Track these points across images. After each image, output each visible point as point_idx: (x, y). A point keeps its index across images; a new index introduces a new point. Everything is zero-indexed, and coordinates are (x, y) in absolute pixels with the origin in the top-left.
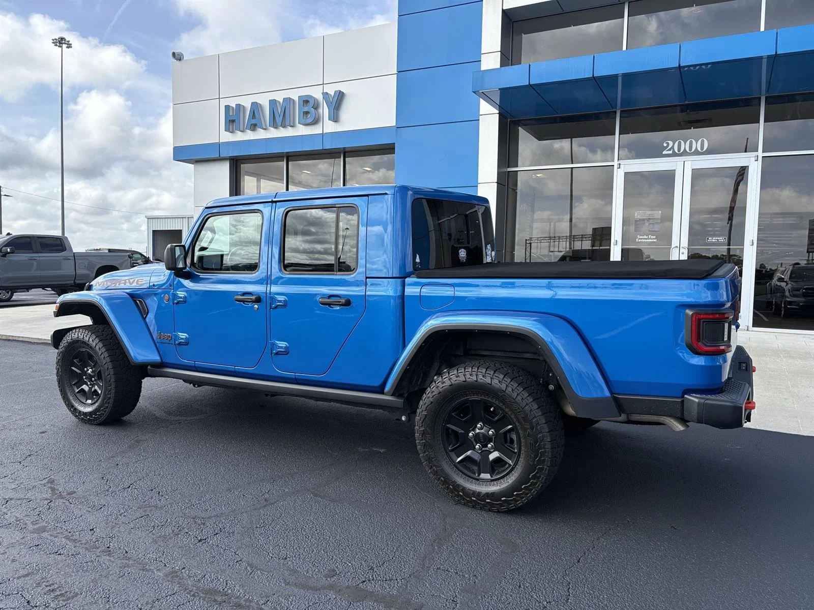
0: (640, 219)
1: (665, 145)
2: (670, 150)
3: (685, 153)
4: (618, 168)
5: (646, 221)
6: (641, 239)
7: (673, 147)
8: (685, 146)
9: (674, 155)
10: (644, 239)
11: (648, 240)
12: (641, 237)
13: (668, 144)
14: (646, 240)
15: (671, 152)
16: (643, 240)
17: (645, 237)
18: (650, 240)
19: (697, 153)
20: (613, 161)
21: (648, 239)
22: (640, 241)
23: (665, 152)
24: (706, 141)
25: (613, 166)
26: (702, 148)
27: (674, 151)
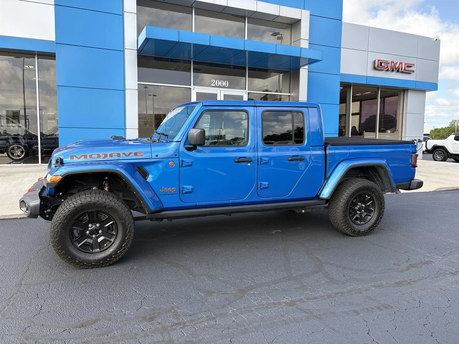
1: (212, 81)
2: (214, 84)
3: (220, 87)
4: (193, 90)
6: (205, 125)
7: (215, 83)
8: (220, 83)
9: (216, 87)
10: (206, 125)
13: (213, 81)
14: (206, 126)
15: (214, 85)
16: (205, 126)
17: (206, 124)
19: (224, 87)
20: (191, 86)
23: (212, 85)
24: (227, 82)
25: (191, 88)
26: (226, 85)
27: (216, 85)
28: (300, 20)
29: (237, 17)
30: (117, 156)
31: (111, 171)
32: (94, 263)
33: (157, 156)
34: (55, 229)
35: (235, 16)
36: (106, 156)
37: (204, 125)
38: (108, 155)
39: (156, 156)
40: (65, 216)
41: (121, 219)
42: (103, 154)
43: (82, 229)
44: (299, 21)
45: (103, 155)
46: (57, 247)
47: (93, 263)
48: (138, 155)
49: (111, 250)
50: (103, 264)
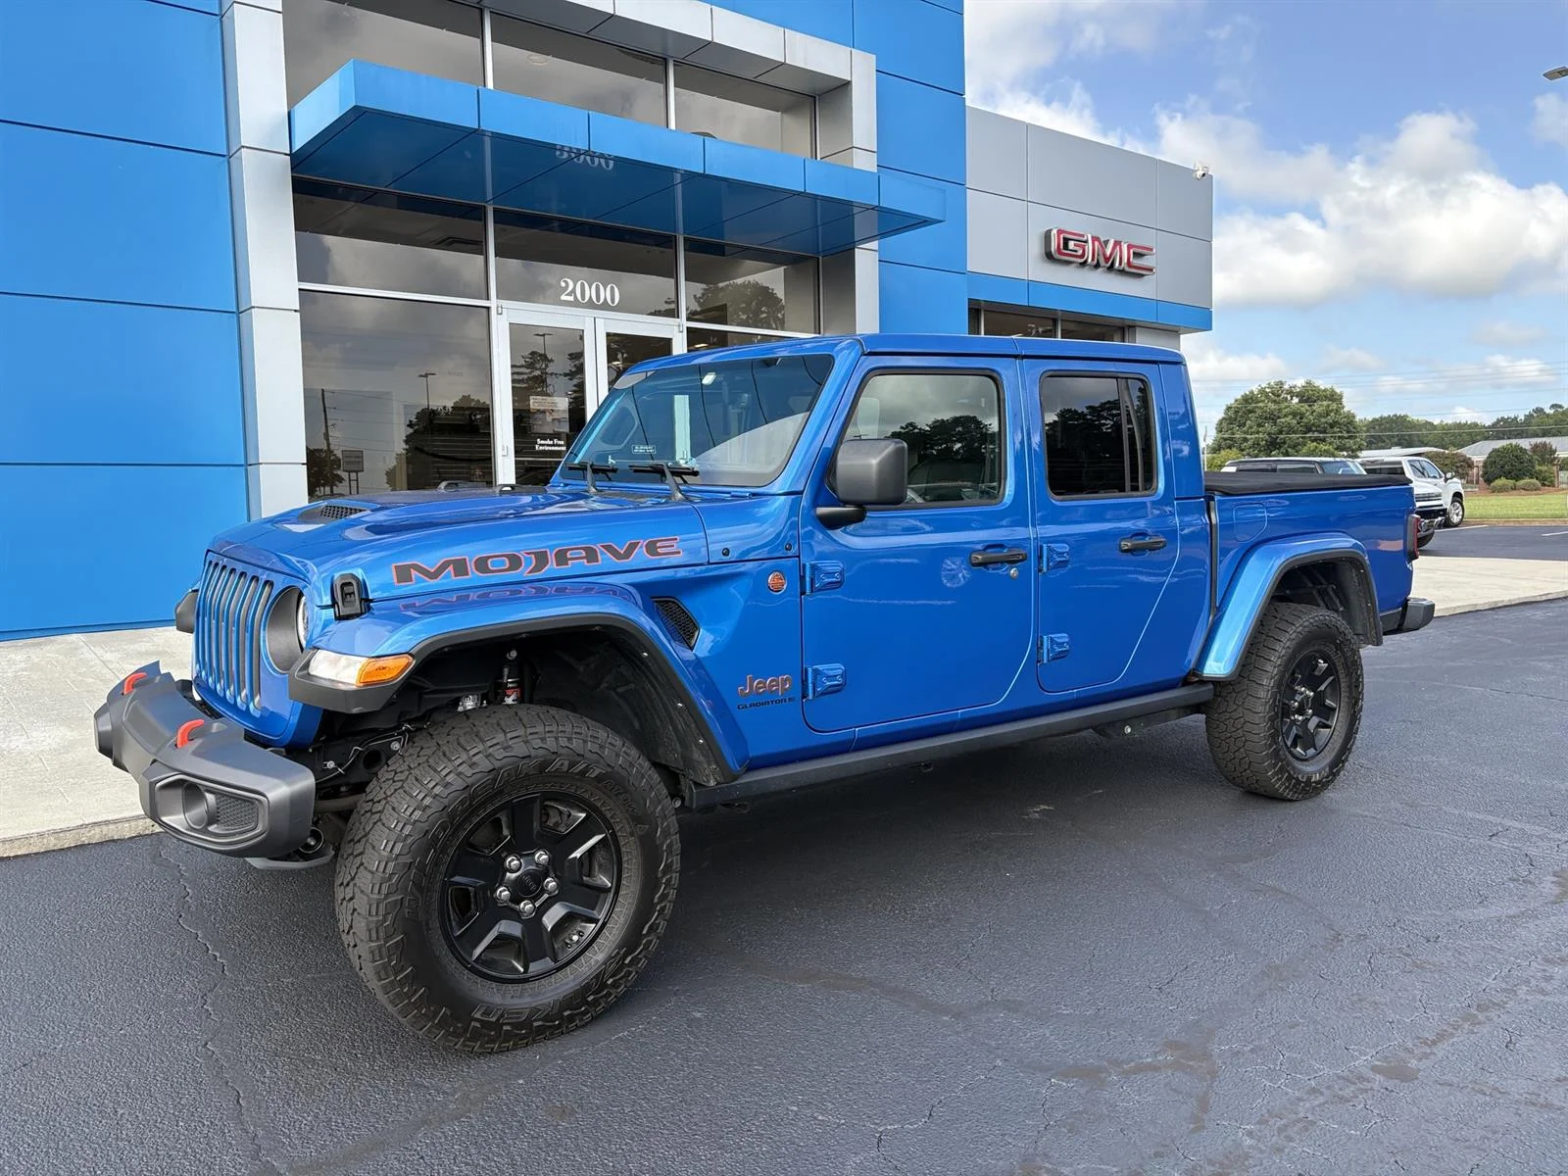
0: (538, 410)
1: (563, 285)
2: (570, 294)
3: (591, 305)
4: (498, 313)
5: (547, 413)
6: (544, 446)
7: (573, 291)
8: (590, 293)
9: (576, 304)
10: (548, 445)
11: (553, 448)
12: (543, 442)
13: (566, 285)
14: (550, 448)
15: (571, 298)
16: (547, 448)
17: (549, 443)
18: (556, 448)
19: (605, 307)
20: (488, 298)
21: (553, 445)
22: (541, 448)
23: (564, 297)
24: (616, 289)
25: (488, 308)
26: (613, 300)
27: (575, 297)
28: (849, 83)
29: (637, 57)
30: (585, 560)
31: (601, 623)
32: (540, 1023)
33: (726, 552)
34: (387, 896)
35: (628, 54)
36: (541, 559)
37: (541, 445)
38: (552, 558)
39: (724, 554)
40: (427, 832)
41: (637, 820)
42: (528, 554)
43: (483, 882)
44: (845, 85)
45: (533, 556)
46: (396, 974)
47: (535, 1020)
48: (659, 550)
49: (598, 956)
50: (571, 1018)
